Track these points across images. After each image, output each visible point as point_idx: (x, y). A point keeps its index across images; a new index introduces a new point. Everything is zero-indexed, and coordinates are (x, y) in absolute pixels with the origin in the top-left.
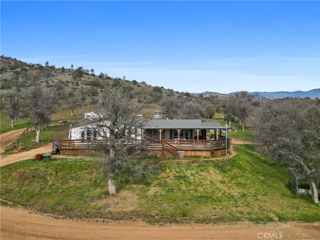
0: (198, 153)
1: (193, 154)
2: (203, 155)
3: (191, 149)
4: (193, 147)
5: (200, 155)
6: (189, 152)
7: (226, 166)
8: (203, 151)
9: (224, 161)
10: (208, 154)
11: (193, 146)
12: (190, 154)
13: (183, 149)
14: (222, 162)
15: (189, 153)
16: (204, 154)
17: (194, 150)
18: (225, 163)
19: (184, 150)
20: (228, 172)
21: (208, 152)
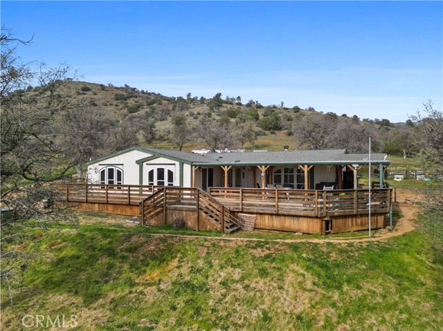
0: (289, 223)
1: (276, 222)
2: (301, 227)
3: (269, 212)
4: (274, 206)
5: (292, 226)
6: (266, 217)
7: (351, 265)
8: (301, 219)
9: (350, 249)
10: (315, 226)
11: (274, 204)
12: (271, 224)
13: (252, 211)
14: (341, 251)
15: (267, 221)
16: (304, 225)
17: (277, 215)
18: (349, 257)
19: (257, 213)
20: (345, 288)
21: (315, 220)
